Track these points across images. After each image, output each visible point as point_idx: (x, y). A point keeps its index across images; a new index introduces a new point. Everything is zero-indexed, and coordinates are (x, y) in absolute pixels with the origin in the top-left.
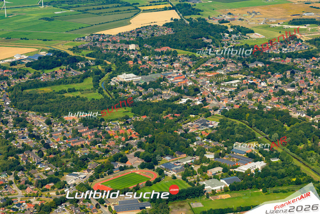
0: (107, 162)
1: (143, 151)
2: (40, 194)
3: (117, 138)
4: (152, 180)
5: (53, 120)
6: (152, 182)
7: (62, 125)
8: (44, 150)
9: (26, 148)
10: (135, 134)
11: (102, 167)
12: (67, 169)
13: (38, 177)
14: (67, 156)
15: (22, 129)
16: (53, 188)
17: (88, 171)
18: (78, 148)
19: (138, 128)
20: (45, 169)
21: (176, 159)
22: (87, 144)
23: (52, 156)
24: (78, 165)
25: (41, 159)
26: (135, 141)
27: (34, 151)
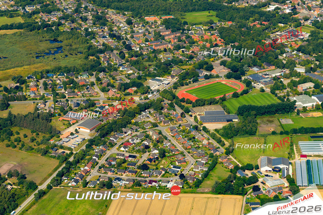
0: (192, 70)
1: (229, 60)
2: (123, 98)
3: (201, 43)
4: (239, 92)
5: (134, 20)
6: (239, 93)
7: (143, 26)
8: (125, 51)
9: (106, 49)
10: (220, 40)
11: (187, 73)
12: (150, 73)
13: (120, 80)
14: (149, 59)
15: (102, 28)
16: (136, 92)
17: (172, 78)
18: (160, 52)
19: (224, 34)
20: (127, 72)
21: (264, 70)
22: (170, 49)
23: (134, 59)
24: (161, 71)
25: (123, 60)
26: (221, 48)
27: (115, 52)
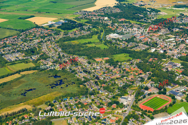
3: (132, 73)
6: (172, 103)
7: (97, 64)
15: (77, 67)
16: (117, 107)
17: (130, 96)
19: (142, 67)
20: (105, 94)
21: (174, 87)
22: (119, 77)
23: (104, 85)
25: (98, 86)
26: (143, 75)
27: (91, 81)
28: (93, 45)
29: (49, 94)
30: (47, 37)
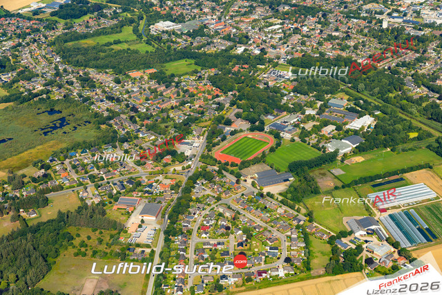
0: (214, 127)
3: (200, 96)
5: (120, 78)
6: (274, 147)
7: (132, 83)
9: (114, 114)
10: (217, 90)
11: (213, 132)
13: (148, 149)
15: (93, 91)
16: (173, 161)
17: (198, 138)
18: (168, 110)
20: (149, 138)
21: (278, 117)
22: (176, 105)
23: (148, 122)
25: (137, 125)
26: (222, 97)
27: (123, 116)
28: (125, 46)
29: (39, 147)
30: (30, 34)
